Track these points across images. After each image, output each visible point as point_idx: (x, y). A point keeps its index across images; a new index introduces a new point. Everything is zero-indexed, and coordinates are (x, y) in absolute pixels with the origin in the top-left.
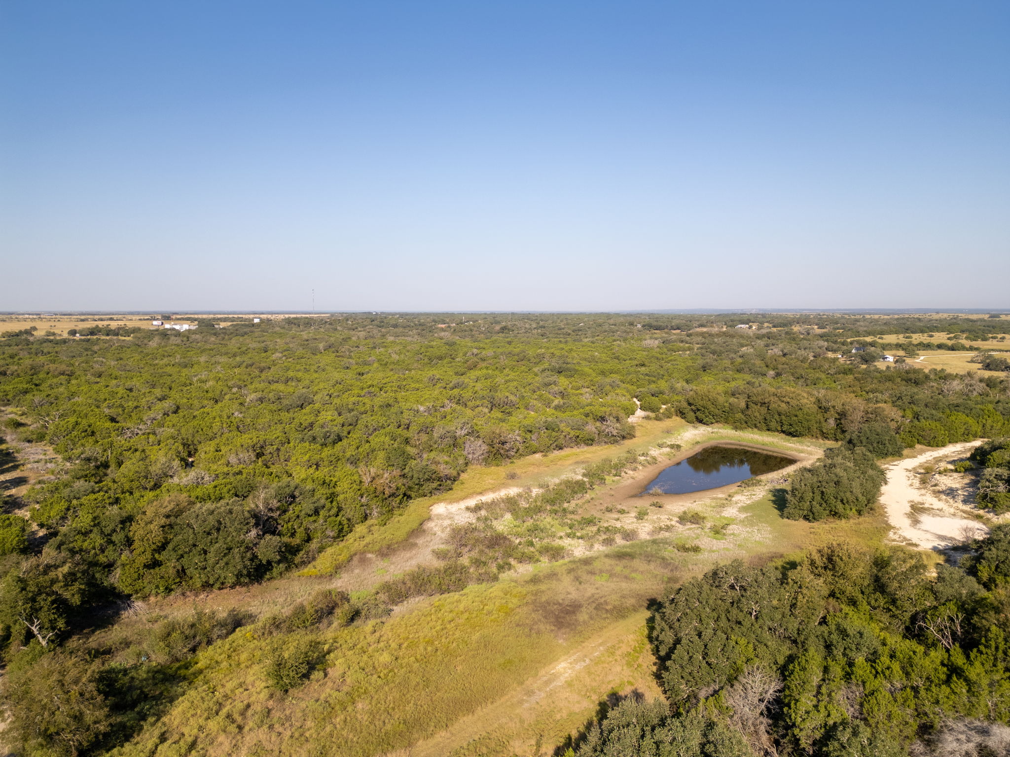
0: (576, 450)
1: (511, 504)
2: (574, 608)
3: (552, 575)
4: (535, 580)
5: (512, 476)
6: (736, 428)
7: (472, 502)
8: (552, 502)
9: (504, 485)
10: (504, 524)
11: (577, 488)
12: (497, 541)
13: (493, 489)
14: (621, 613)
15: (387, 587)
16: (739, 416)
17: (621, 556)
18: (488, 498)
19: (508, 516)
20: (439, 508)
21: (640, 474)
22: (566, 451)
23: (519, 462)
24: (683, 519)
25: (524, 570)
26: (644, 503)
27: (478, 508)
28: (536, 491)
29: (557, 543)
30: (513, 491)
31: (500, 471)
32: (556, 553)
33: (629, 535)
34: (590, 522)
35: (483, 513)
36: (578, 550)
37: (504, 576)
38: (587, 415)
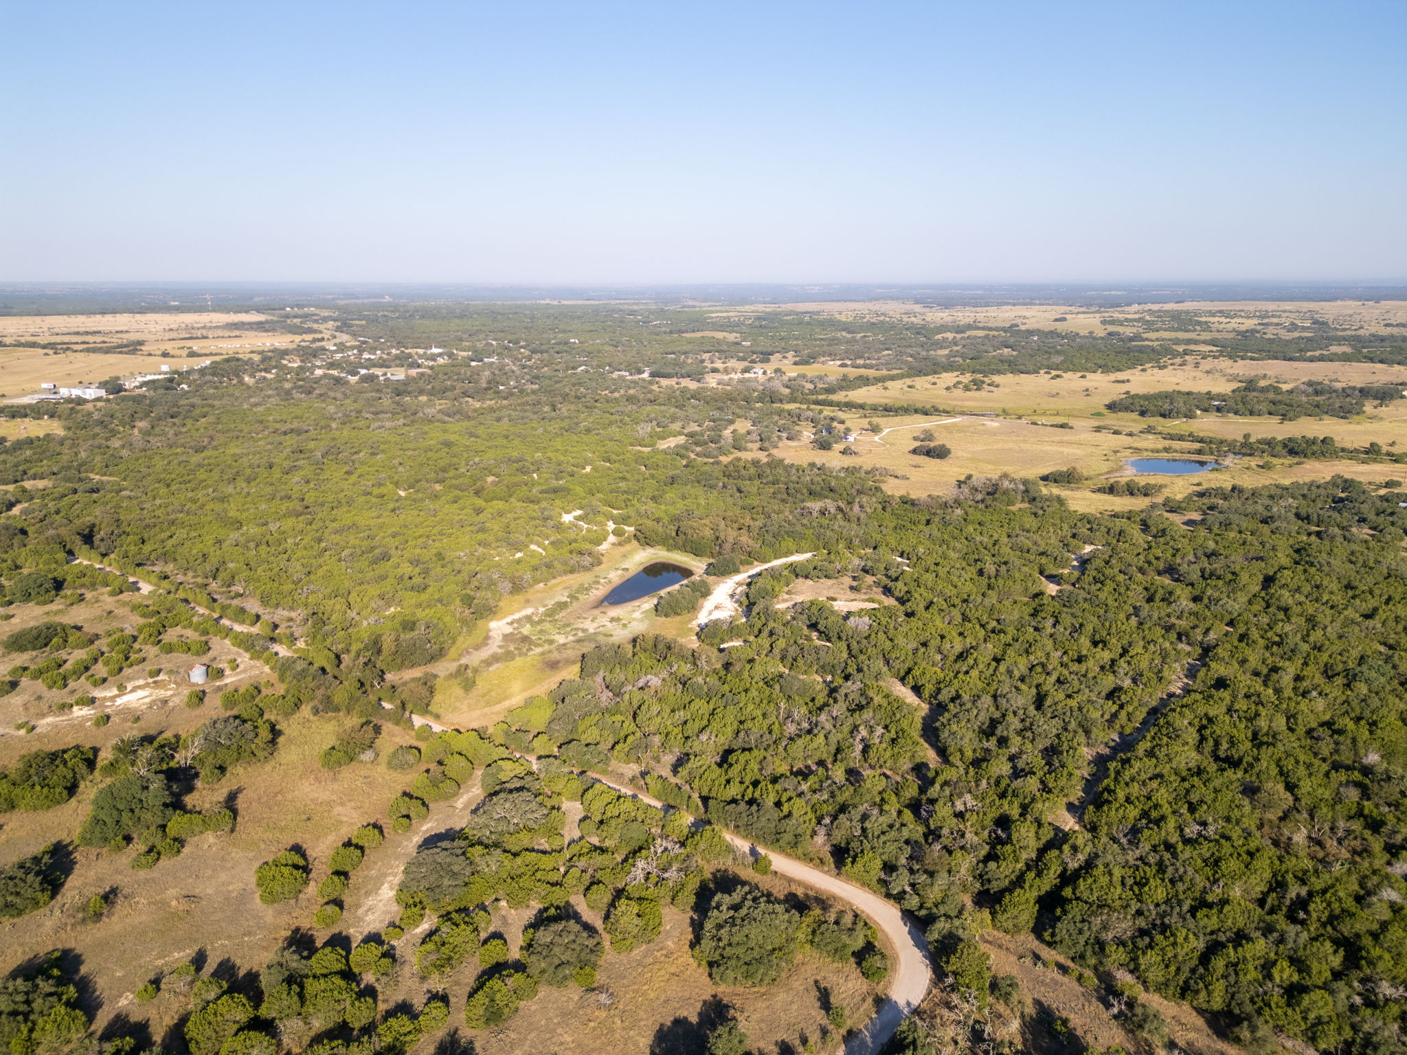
0: (565, 578)
1: (528, 618)
2: (558, 662)
3: (550, 651)
4: (543, 654)
5: (528, 601)
6: (668, 550)
7: (509, 619)
8: (550, 616)
9: (524, 608)
10: (526, 630)
11: (562, 606)
12: (525, 639)
13: (519, 610)
14: (574, 662)
15: (482, 661)
16: (671, 541)
17: (579, 641)
18: (517, 616)
19: (528, 626)
20: (493, 625)
21: (600, 592)
22: (559, 580)
23: (531, 591)
24: (612, 620)
25: (538, 650)
26: (596, 612)
27: (512, 623)
28: (541, 610)
29: (552, 637)
30: (529, 611)
31: (520, 598)
32: (551, 642)
33: (584, 631)
34: (568, 625)
35: (516, 625)
36: (561, 639)
37: (531, 653)
38: (571, 552)
